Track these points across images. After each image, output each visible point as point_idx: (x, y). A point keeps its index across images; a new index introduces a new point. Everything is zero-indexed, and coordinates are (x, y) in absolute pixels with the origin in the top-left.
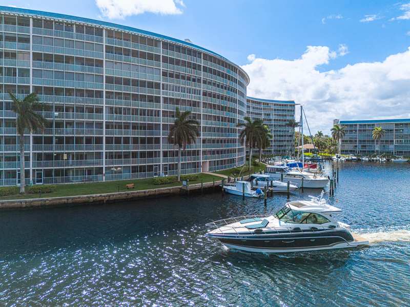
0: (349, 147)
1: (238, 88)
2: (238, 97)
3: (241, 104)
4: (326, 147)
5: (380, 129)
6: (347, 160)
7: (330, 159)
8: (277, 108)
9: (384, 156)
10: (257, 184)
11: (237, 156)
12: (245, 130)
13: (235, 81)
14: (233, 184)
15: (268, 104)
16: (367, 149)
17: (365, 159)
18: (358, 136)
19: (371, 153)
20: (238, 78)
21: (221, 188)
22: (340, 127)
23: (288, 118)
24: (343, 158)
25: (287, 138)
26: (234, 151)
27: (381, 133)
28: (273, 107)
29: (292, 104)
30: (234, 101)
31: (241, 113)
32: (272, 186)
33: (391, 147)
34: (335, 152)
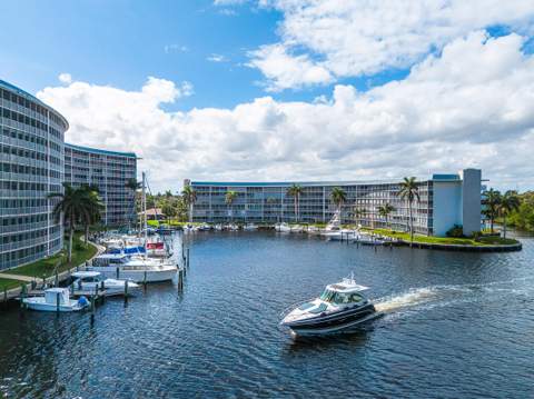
0: (202, 213)
1: (49, 137)
2: (49, 152)
3: (55, 161)
4: (175, 215)
5: (233, 192)
6: (200, 230)
7: (180, 229)
8: (111, 161)
9: (237, 223)
10: (80, 288)
11: (48, 240)
12: (63, 202)
13: (45, 127)
14: (39, 292)
15: (98, 156)
16: (221, 215)
17: (219, 227)
18: (210, 200)
19: (224, 220)
20: (49, 123)
21: (19, 302)
22: (192, 190)
23: (127, 176)
24: (196, 227)
25: (126, 203)
26: (43, 233)
27: (233, 198)
28: (105, 160)
29: (132, 158)
30: (44, 158)
31: (54, 174)
32: (103, 288)
33: (243, 213)
34: (187, 220)
